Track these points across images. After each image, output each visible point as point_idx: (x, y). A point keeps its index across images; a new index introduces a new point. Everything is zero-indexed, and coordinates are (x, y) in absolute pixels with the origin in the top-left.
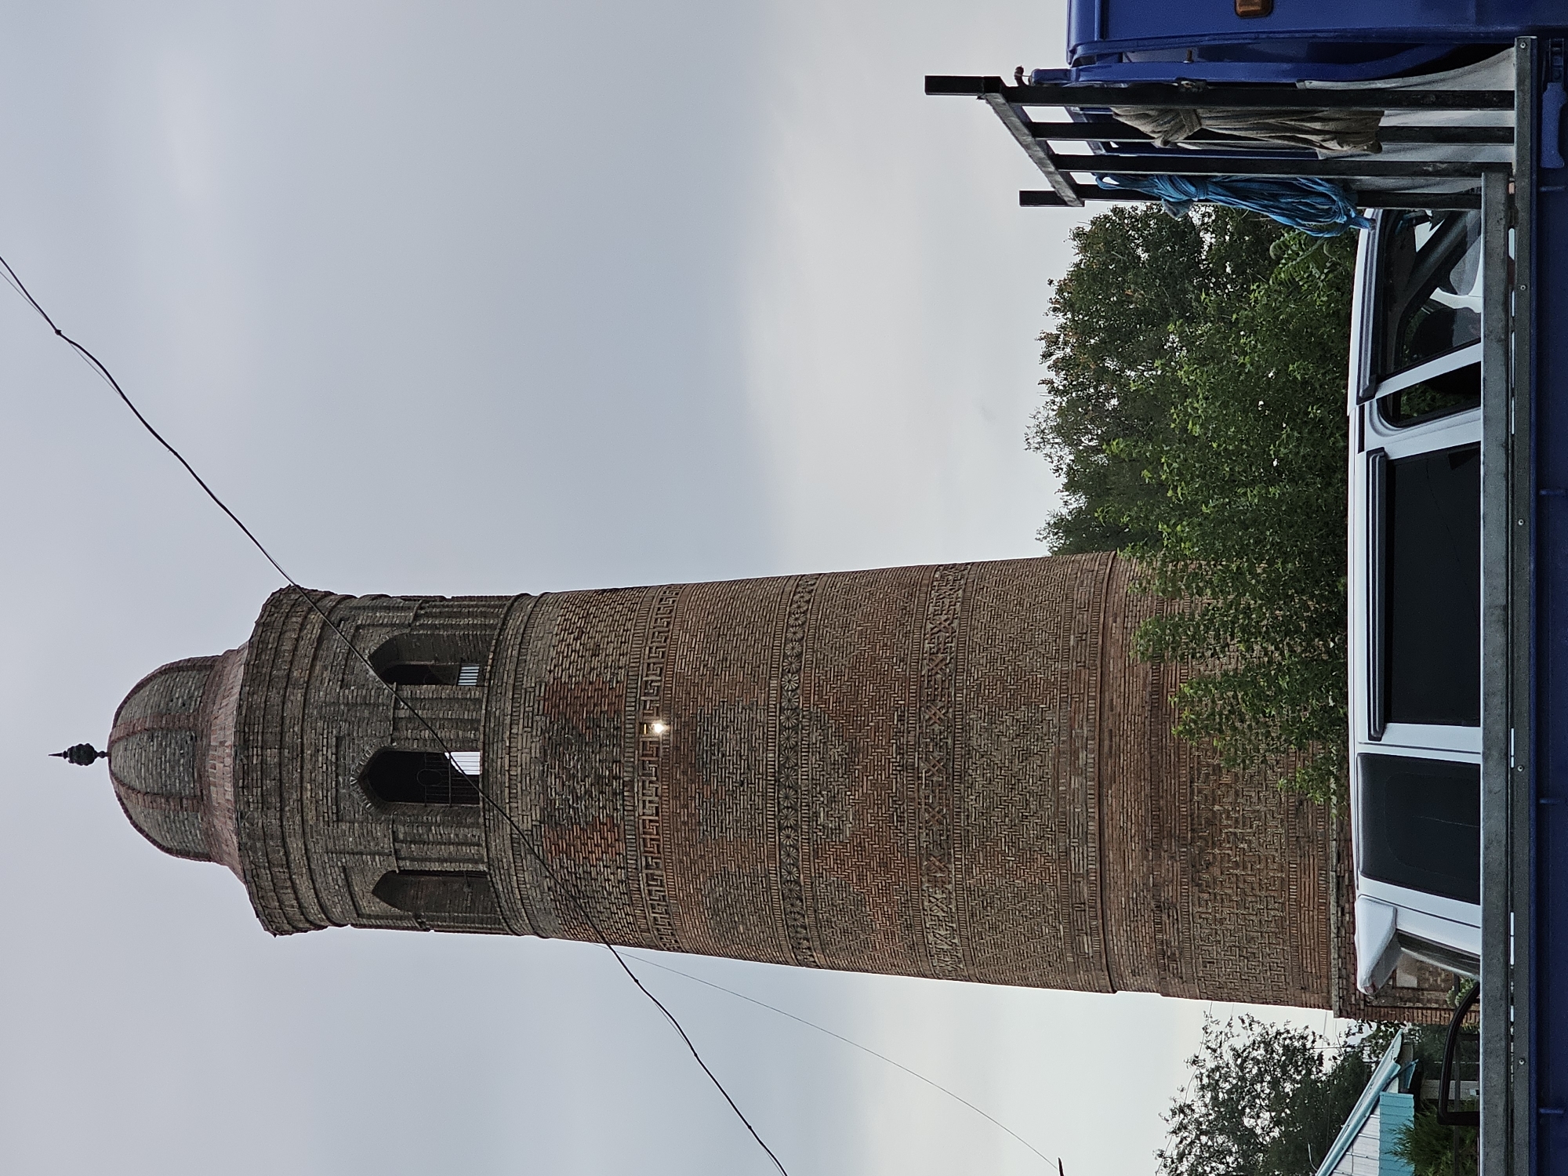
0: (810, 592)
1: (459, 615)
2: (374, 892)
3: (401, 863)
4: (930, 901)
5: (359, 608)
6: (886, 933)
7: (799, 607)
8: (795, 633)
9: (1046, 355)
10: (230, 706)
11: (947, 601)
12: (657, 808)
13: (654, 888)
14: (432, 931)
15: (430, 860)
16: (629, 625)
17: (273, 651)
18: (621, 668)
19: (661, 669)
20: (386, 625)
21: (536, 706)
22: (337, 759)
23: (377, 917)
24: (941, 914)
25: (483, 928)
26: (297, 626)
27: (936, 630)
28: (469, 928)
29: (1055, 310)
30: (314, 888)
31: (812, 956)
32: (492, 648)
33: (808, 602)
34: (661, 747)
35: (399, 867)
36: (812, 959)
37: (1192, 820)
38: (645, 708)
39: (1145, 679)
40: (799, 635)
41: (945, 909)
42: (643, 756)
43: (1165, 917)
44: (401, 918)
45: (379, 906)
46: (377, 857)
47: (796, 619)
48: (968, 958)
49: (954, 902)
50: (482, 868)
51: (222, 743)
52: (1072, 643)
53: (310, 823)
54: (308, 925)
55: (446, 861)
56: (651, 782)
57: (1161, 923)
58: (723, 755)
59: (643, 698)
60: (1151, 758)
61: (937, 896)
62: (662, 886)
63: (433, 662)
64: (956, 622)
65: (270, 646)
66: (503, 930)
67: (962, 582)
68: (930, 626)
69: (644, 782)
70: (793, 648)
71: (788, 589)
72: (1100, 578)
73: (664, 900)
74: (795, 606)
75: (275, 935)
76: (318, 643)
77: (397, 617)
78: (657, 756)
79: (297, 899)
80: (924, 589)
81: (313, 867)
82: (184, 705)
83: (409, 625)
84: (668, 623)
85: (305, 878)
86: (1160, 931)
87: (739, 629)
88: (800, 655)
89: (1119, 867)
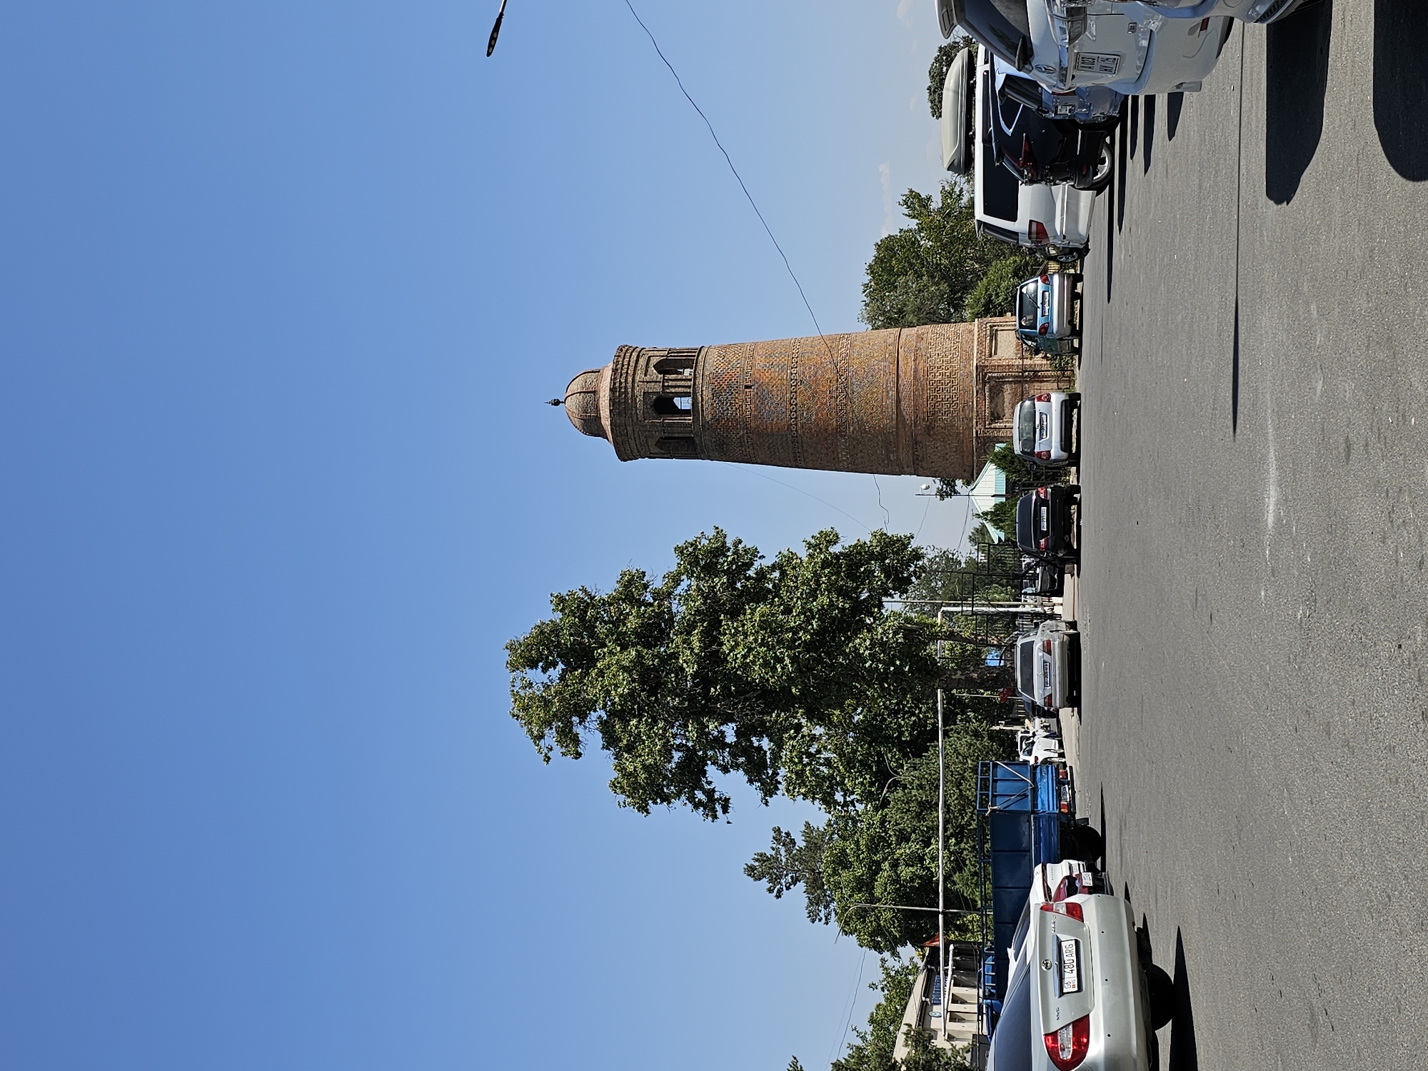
0: (799, 343)
1: (682, 353)
2: (656, 445)
4: (840, 443)
6: (825, 454)
10: (606, 384)
11: (845, 344)
12: (751, 413)
15: (675, 433)
16: (740, 354)
18: (738, 368)
19: (751, 368)
20: (658, 356)
21: (710, 381)
22: (644, 400)
23: (656, 454)
24: (843, 447)
25: (691, 457)
27: (842, 353)
28: (686, 457)
30: (636, 444)
31: (801, 463)
32: (695, 363)
33: (799, 346)
34: (752, 393)
35: (664, 436)
36: (801, 466)
38: (746, 381)
40: (797, 356)
41: (845, 445)
42: (746, 396)
44: (664, 454)
45: (657, 450)
46: (657, 433)
47: (796, 351)
48: (852, 462)
49: (848, 442)
50: (692, 435)
53: (635, 421)
54: (633, 458)
55: (680, 433)
58: (772, 395)
59: (745, 377)
61: (843, 441)
62: (751, 440)
64: (848, 350)
67: (850, 338)
69: (746, 405)
70: (795, 360)
71: (792, 342)
72: (896, 336)
73: (752, 445)
74: (795, 347)
75: (622, 461)
76: (636, 362)
78: (750, 396)
79: (630, 448)
80: (837, 341)
81: (635, 436)
82: (591, 384)
83: (667, 356)
84: (753, 353)
85: (632, 440)
86: (917, 451)
87: (777, 355)
88: (797, 362)
89: (903, 430)
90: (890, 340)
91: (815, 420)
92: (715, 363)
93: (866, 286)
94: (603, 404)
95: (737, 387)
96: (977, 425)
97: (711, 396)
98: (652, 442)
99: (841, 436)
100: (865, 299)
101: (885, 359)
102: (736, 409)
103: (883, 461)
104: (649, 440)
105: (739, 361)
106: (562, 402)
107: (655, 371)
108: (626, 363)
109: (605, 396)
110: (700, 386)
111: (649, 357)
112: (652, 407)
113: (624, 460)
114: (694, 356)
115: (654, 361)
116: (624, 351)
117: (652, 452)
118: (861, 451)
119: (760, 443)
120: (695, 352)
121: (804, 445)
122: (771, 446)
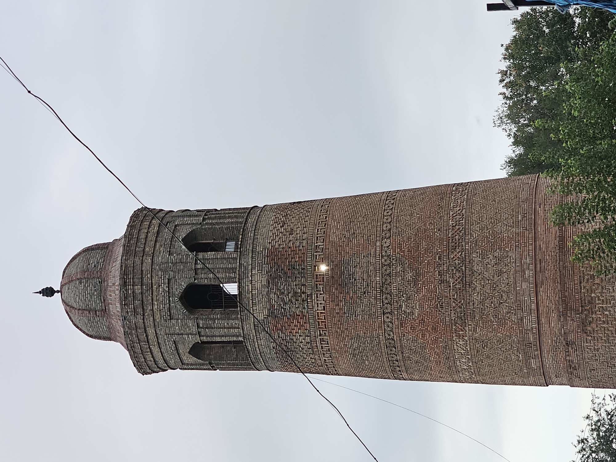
0: (394, 199)
1: (225, 218)
2: (189, 353)
3: (202, 338)
4: (457, 345)
5: (176, 216)
6: (436, 362)
7: (389, 207)
8: (387, 219)
9: (502, 81)
10: (116, 267)
11: (459, 201)
12: (324, 307)
13: (324, 345)
14: (218, 370)
15: (216, 336)
16: (307, 218)
17: (136, 239)
18: (304, 240)
19: (323, 240)
20: (190, 224)
21: (263, 260)
22: (169, 290)
23: (191, 365)
24: (462, 351)
25: (242, 368)
26: (147, 226)
27: (454, 215)
28: (236, 368)
29: (505, 58)
30: (161, 352)
31: (401, 374)
32: (241, 233)
33: (393, 204)
34: (325, 276)
35: (201, 340)
36: (401, 376)
37: (581, 301)
38: (316, 259)
39: (556, 234)
40: (389, 220)
41: (465, 349)
42: (316, 281)
43: (570, 349)
44: (203, 365)
45: (193, 360)
46: (190, 336)
47: (388, 212)
48: (476, 372)
49: (469, 346)
50: (241, 339)
51: (114, 284)
52: (520, 218)
53: (157, 320)
54: (158, 369)
55: (223, 336)
56: (320, 294)
57: (568, 352)
58: (355, 280)
59: (315, 254)
60: (560, 272)
61: (461, 343)
62: (328, 344)
63: (212, 241)
64: (464, 210)
65: (134, 236)
66: (252, 368)
67: (466, 191)
68: (451, 213)
69: (317, 294)
70: (387, 227)
71: (383, 198)
72: (532, 187)
73: (329, 351)
74: (387, 206)
75: (143, 375)
76: (157, 234)
77: (194, 220)
78: (323, 281)
79: (153, 357)
80: (448, 196)
81: (160, 341)
82: (95, 266)
83: (200, 224)
84: (326, 217)
85: (156, 347)
86: (569, 356)
91: (419, 315)
95: (303, 269)
101: (516, 224)
104: (180, 347)
105: (305, 230)
106: (58, 292)
110: (250, 267)
111: (176, 226)
112: (181, 299)
114: (241, 223)
115: (183, 233)
116: (141, 217)
117: (186, 362)
120: (245, 213)
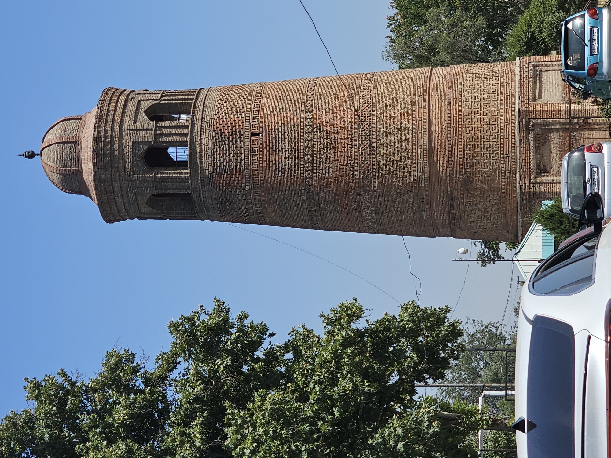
1: (179, 95)
2: (147, 203)
4: (364, 199)
6: (346, 212)
8: (310, 98)
11: (368, 85)
12: (258, 165)
13: (256, 197)
14: (168, 219)
15: (169, 189)
16: (245, 97)
18: (243, 112)
19: (259, 112)
20: (150, 100)
21: (210, 128)
22: (133, 151)
23: (147, 214)
24: (368, 204)
25: (188, 217)
26: (115, 101)
27: (364, 95)
28: (183, 217)
31: (317, 223)
32: (192, 107)
34: (259, 141)
35: (156, 192)
38: (253, 127)
41: (370, 202)
42: (252, 145)
43: (454, 203)
44: (156, 214)
45: (148, 209)
46: (148, 189)
47: (310, 93)
48: (378, 222)
49: (373, 199)
50: (189, 191)
52: (416, 99)
53: (122, 176)
54: (120, 218)
55: (174, 189)
58: (283, 144)
59: (252, 123)
61: (367, 197)
62: (259, 196)
64: (372, 92)
67: (373, 78)
69: (253, 155)
70: (309, 103)
71: (306, 82)
72: (426, 76)
74: (309, 88)
77: (154, 97)
78: (258, 145)
80: (359, 81)
82: (71, 133)
83: (159, 99)
84: (261, 96)
85: (120, 198)
86: (453, 209)
87: (288, 97)
88: (312, 106)
89: (437, 184)
90: (420, 82)
91: (334, 173)
92: (216, 108)
93: (391, 19)
94: (86, 155)
95: (242, 135)
96: (521, 179)
97: (211, 145)
98: (142, 200)
99: (365, 191)
100: (391, 34)
101: (414, 103)
102: (241, 160)
103: (415, 221)
104: (139, 198)
105: (244, 105)
106: (38, 155)
107: (146, 117)
108: (112, 108)
109: (87, 147)
110: (199, 133)
111: (139, 101)
112: (142, 158)
113: (109, 221)
114: (192, 99)
115: (145, 105)
116: (110, 94)
117: (143, 211)
118: (388, 209)
119: (270, 200)
120: (194, 95)
121: (322, 202)
122: (283, 202)
